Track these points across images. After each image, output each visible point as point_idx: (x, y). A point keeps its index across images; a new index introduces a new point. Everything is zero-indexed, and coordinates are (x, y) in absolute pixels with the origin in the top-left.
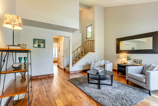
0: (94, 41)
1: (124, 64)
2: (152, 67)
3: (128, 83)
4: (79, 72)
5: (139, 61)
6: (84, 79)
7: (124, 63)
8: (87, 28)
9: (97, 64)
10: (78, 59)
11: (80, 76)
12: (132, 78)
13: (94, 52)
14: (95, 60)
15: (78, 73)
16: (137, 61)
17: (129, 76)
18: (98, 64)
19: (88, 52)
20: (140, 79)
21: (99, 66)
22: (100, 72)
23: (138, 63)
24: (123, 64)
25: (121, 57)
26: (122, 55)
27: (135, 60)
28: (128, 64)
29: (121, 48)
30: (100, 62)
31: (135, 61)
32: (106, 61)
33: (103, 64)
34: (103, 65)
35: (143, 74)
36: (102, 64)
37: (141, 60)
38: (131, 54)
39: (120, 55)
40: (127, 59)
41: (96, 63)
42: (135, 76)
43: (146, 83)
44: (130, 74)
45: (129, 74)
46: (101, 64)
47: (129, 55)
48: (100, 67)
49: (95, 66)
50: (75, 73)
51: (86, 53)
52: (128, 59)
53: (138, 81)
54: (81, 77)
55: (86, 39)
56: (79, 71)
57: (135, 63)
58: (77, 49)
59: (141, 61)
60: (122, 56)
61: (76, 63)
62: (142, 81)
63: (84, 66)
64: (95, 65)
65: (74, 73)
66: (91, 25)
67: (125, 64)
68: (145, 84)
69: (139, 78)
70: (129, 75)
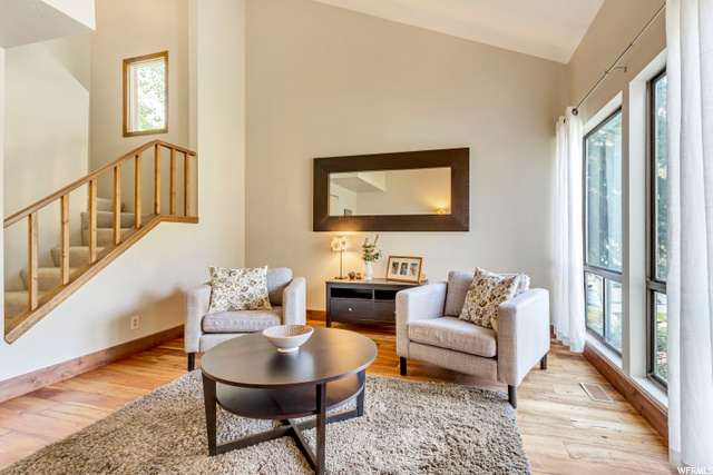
0: (193, 154)
1: (352, 282)
2: (494, 284)
3: (403, 372)
4: (77, 370)
5: (410, 262)
6: (154, 428)
7: (352, 277)
8: (131, 68)
9: (229, 294)
10: (68, 272)
11: (103, 401)
12: (434, 342)
13: (195, 220)
14: (212, 270)
15: (76, 385)
16: (404, 264)
17: (412, 338)
18: (237, 294)
19: (154, 217)
20: (474, 344)
21: (240, 305)
22: (293, 350)
23: (409, 270)
24: (348, 281)
25: (339, 249)
26: (342, 240)
27: (393, 260)
28: (370, 278)
29: (335, 209)
30: (245, 282)
31: (394, 264)
32: (277, 270)
33: (263, 291)
34: (263, 296)
35: (449, 316)
36: (260, 290)
37: (421, 258)
38: (379, 233)
39: (336, 240)
40: (362, 254)
41: (218, 292)
42: (445, 332)
43: (496, 358)
44: (422, 328)
45: (415, 326)
46: (251, 290)
47: (371, 236)
48: (248, 308)
49: (212, 310)
50: (44, 385)
51: (135, 228)
52: (369, 255)
53: (459, 354)
54: (116, 416)
55: (126, 134)
56: (80, 361)
57: (395, 273)
58: (62, 195)
59: (417, 262)
60: (344, 243)
61: (52, 302)
62: (484, 353)
63: (123, 321)
64: (217, 303)
65: (31, 388)
66: (165, 54)
67: (356, 281)
68: (494, 363)
69: (470, 341)
70: (417, 330)
